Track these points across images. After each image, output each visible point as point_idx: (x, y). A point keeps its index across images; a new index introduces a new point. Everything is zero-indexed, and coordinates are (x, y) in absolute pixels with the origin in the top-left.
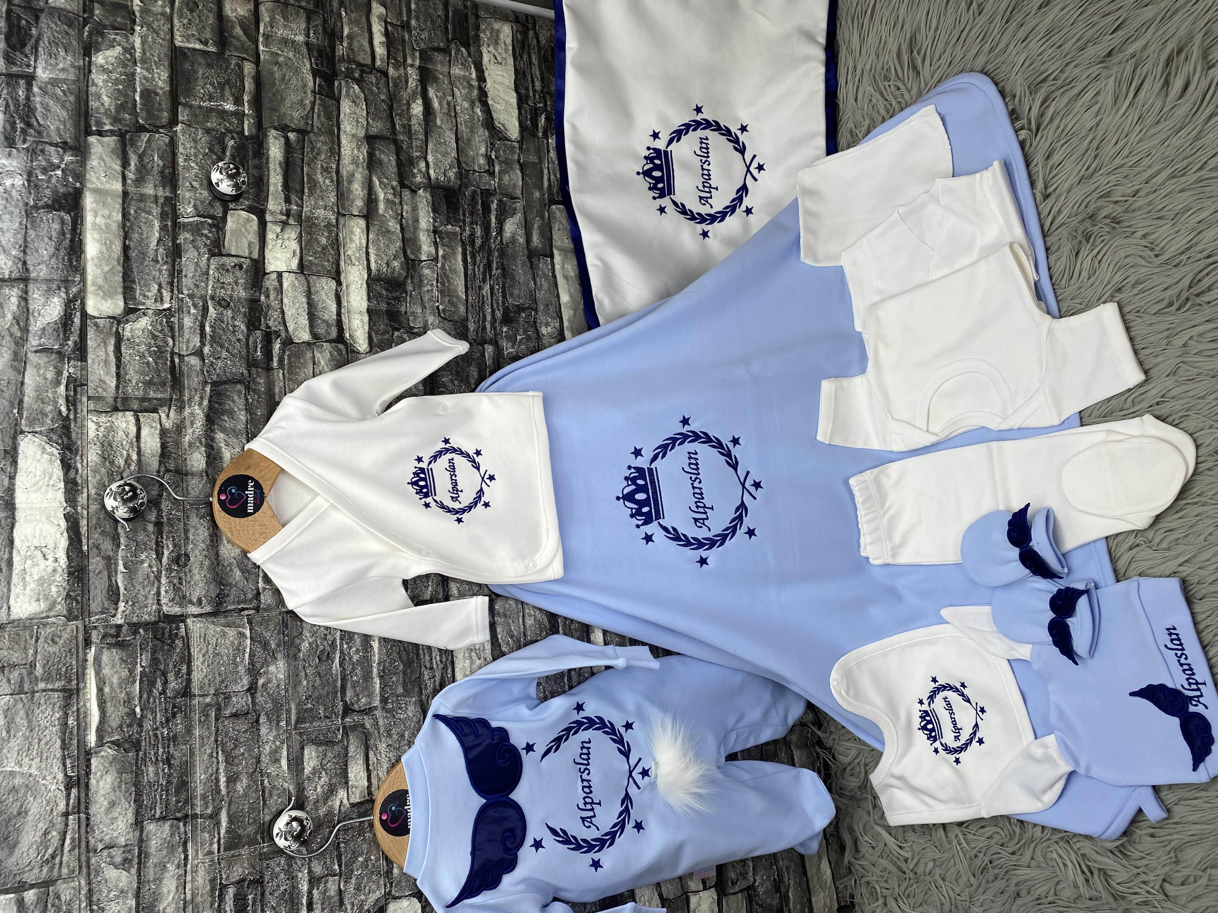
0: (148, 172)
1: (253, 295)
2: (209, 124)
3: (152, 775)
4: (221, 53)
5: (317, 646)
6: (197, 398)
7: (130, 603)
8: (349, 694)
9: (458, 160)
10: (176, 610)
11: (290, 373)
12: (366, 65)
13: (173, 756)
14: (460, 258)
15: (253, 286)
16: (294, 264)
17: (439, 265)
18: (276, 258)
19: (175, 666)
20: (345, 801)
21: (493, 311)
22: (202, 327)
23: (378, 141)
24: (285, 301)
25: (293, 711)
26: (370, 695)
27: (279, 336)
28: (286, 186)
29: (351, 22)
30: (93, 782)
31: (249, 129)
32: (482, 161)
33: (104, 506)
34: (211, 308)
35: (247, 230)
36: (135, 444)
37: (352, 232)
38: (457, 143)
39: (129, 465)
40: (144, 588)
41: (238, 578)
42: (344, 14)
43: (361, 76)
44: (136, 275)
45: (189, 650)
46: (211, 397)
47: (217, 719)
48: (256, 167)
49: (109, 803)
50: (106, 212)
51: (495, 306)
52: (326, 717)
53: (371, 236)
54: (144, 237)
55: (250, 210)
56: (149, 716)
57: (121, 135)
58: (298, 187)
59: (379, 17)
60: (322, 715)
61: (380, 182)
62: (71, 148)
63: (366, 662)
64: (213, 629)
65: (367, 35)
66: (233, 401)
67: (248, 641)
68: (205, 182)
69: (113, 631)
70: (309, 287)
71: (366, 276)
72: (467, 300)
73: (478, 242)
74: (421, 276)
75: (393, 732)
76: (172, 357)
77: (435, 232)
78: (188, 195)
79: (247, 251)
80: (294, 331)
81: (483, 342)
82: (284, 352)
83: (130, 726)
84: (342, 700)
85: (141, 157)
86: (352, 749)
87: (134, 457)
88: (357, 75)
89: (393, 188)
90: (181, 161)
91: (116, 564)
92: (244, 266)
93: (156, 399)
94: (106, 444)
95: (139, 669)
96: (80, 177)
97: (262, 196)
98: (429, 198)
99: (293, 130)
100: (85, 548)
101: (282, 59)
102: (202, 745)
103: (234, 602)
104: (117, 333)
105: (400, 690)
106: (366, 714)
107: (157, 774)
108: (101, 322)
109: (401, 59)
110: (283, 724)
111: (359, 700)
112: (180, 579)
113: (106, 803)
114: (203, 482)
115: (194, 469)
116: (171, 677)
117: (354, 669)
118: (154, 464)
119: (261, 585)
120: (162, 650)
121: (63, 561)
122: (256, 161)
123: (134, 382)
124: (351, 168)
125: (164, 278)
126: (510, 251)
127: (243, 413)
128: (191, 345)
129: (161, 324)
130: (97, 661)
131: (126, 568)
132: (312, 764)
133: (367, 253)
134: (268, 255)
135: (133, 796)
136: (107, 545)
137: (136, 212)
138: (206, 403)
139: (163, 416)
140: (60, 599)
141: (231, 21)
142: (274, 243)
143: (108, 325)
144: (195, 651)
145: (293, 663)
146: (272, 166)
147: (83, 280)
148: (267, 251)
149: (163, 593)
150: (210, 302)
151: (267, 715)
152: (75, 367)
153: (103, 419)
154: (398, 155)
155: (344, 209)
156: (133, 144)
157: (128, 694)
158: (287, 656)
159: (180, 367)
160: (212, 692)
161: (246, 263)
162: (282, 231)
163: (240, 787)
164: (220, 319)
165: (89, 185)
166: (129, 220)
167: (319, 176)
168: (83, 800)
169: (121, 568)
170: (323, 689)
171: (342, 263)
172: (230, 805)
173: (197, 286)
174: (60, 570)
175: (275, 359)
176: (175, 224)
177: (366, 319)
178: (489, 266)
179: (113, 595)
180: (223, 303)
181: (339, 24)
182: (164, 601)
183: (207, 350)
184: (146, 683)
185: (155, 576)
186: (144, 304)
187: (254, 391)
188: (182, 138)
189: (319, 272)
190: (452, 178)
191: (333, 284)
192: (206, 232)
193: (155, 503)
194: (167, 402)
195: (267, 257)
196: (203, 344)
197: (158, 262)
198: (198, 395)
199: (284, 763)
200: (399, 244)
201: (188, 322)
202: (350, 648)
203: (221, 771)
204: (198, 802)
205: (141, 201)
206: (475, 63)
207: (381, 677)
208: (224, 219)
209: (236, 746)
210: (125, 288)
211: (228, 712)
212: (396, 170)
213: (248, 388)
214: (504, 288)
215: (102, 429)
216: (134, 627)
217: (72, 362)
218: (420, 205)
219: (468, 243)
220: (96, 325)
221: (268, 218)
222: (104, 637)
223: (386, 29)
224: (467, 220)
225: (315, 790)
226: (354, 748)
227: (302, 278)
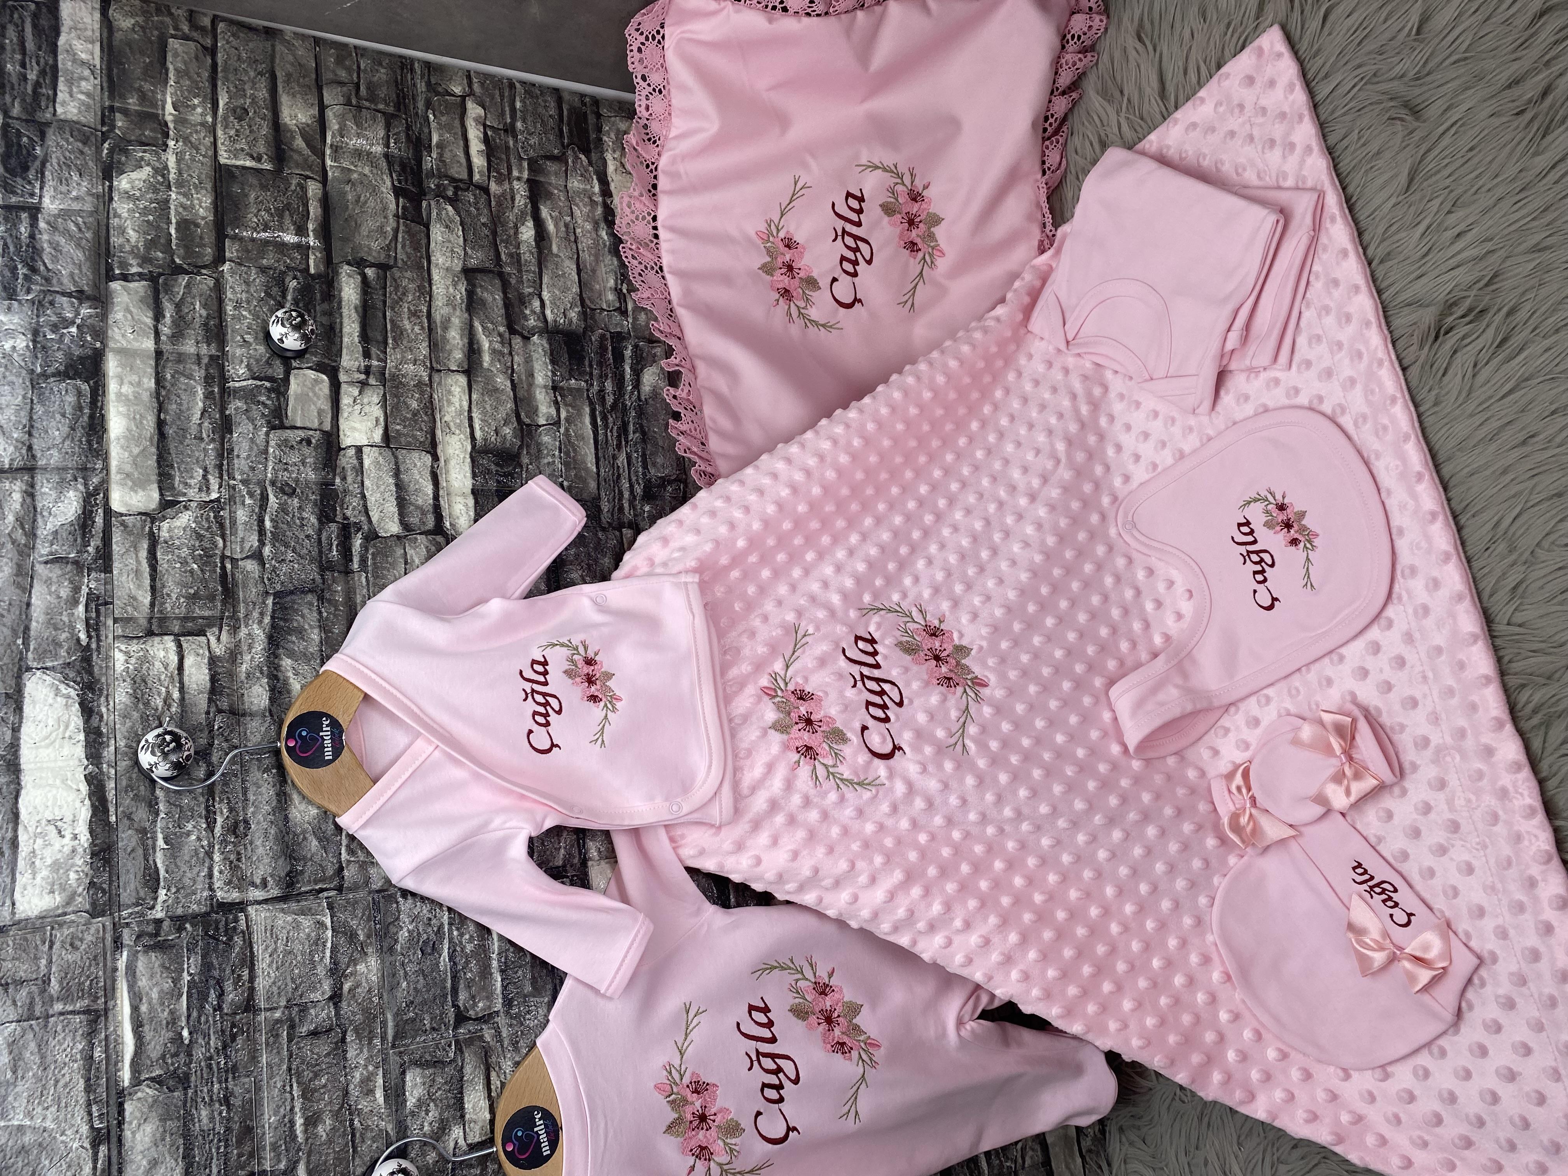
0: (188, 325)
1: (324, 478)
2: (265, 261)
3: (205, 1121)
4: (278, 171)
5: (419, 934)
6: (256, 614)
7: (174, 890)
8: (463, 996)
9: (581, 295)
10: (235, 896)
11: (376, 577)
12: (461, 181)
13: (232, 1094)
14: (587, 420)
15: (325, 466)
16: (377, 436)
17: (562, 430)
18: (354, 429)
19: (233, 972)
20: (461, 1142)
21: (631, 486)
22: (261, 521)
23: (479, 276)
24: (367, 483)
25: (390, 1024)
26: (490, 997)
27: (359, 529)
28: (365, 337)
29: (441, 127)
30: (127, 1134)
31: (316, 265)
32: (611, 296)
33: (137, 763)
34: (272, 498)
35: (315, 394)
36: (177, 678)
37: (449, 392)
38: (579, 274)
39: (169, 706)
40: (191, 867)
41: (313, 849)
42: (431, 117)
43: (455, 193)
44: (174, 457)
45: (251, 948)
46: (274, 611)
47: (290, 1040)
48: (324, 313)
49: (149, 1163)
50: (135, 378)
51: (634, 479)
52: (433, 1029)
53: (474, 396)
54: (184, 408)
55: (320, 368)
56: (200, 1041)
57: (152, 279)
58: (380, 338)
59: (476, 120)
60: (428, 1027)
61: (484, 328)
62: (88, 298)
63: (482, 952)
64: (283, 920)
65: (461, 143)
66: (303, 616)
67: (329, 933)
68: (261, 335)
69: (150, 929)
70: (396, 463)
71: (469, 448)
72: (598, 474)
73: (610, 400)
74: (539, 444)
75: (521, 1044)
76: (222, 563)
77: (555, 388)
78: (238, 352)
79: (316, 421)
80: (379, 522)
81: (620, 527)
82: (367, 550)
83: (175, 1055)
84: (454, 1006)
85: (178, 306)
86: (468, 1069)
87: (176, 695)
88: (450, 193)
89: (500, 335)
90: (229, 309)
91: (154, 839)
92: (314, 441)
93: (203, 618)
94: (138, 680)
95: (186, 978)
96: (100, 334)
97: (335, 349)
98: (547, 346)
99: (372, 265)
100: (113, 819)
101: (355, 176)
102: (271, 1077)
103: (309, 882)
104: (151, 534)
105: (528, 988)
106: (485, 1022)
107: (212, 1119)
108: (129, 520)
109: (504, 171)
110: (377, 1042)
111: (475, 1005)
112: (239, 853)
113: (145, 1163)
114: (267, 725)
115: (254, 708)
116: (228, 986)
117: (467, 962)
118: (202, 702)
119: (344, 856)
120: (215, 950)
121: (85, 838)
122: (325, 306)
123: (174, 596)
124: (445, 311)
125: (211, 460)
126: (650, 409)
127: (316, 631)
128: (247, 546)
129: (207, 519)
130: (131, 970)
131: (166, 843)
132: (416, 1094)
133: (470, 419)
134: (343, 425)
135: (181, 1151)
136: (141, 814)
137: (173, 376)
138: (267, 620)
139: (213, 640)
140: (80, 889)
141: (290, 131)
142: (350, 409)
143: (139, 525)
144: (259, 949)
145: (389, 959)
146: (345, 311)
147: (106, 468)
148: (341, 421)
149: (216, 873)
150: (269, 489)
151: (356, 1030)
152: (97, 580)
153: (134, 647)
154: (505, 293)
155: (438, 362)
156: (168, 290)
157: (172, 1012)
158: (381, 951)
159: (233, 574)
160: (283, 1003)
161: (316, 437)
162: (360, 393)
163: (322, 1131)
164: (283, 508)
165: (111, 344)
166: (164, 387)
167: (406, 322)
168: (114, 1160)
169: (161, 843)
170: (428, 991)
171: (439, 433)
172: (309, 1156)
173: (253, 469)
174: (81, 850)
175: (356, 560)
176: (224, 390)
177: (471, 502)
178: (623, 430)
179: (152, 881)
180: (287, 490)
181: (426, 130)
182: (217, 885)
183: (267, 551)
184: (195, 996)
185: (206, 853)
186: (185, 494)
187: (329, 601)
188: (230, 280)
189: (409, 444)
190: (575, 320)
191: (428, 459)
192: (263, 399)
193: (203, 754)
194: (217, 622)
195: (341, 427)
196: (262, 543)
197: (202, 439)
198: (258, 610)
199: (379, 1095)
200: (510, 405)
201: (242, 515)
202: (461, 935)
203: (297, 1109)
204: (268, 1155)
205: (179, 361)
206: (597, 173)
207: (502, 971)
208: (286, 380)
209: (316, 1075)
210: (160, 475)
211: (304, 1030)
212: (503, 311)
213: (321, 599)
214: (644, 455)
215: (133, 661)
216: (179, 922)
217: (93, 575)
218: (535, 356)
219: (597, 401)
220: (123, 524)
221: (343, 377)
222: (139, 937)
223: (485, 134)
224: (595, 372)
225: (421, 1129)
226: (471, 1069)
227: (387, 453)
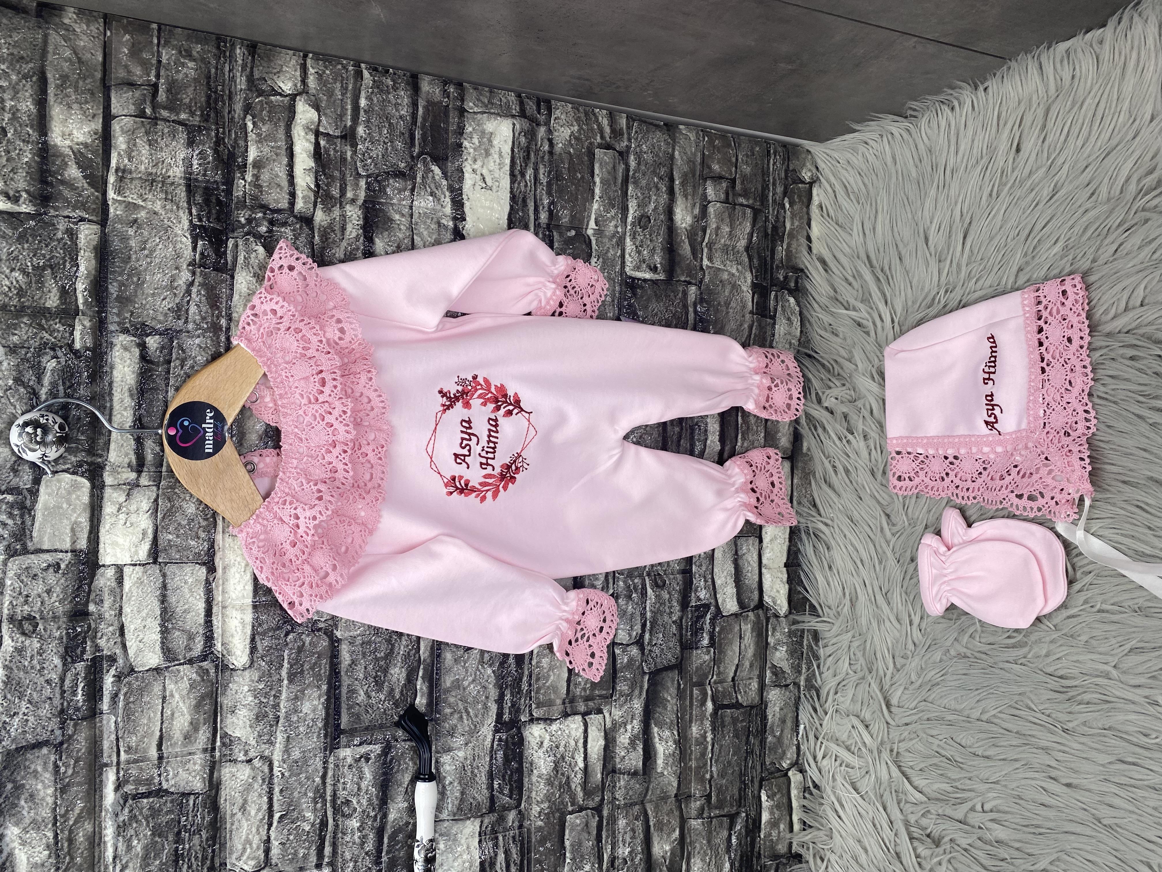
1: (76, 605)
2: (15, 338)
11: (127, 720)
12: (279, 211)
15: (77, 592)
16: (143, 552)
24: (127, 608)
27: (112, 664)
28: (138, 426)
29: (261, 140)
31: (83, 338)
35: (70, 506)
42: (250, 125)
43: (270, 229)
55: (78, 472)
59: (307, 128)
65: (285, 161)
66: (36, 774)
70: (164, 582)
79: (68, 540)
80: (137, 653)
82: (120, 688)
88: (263, 229)
92: (63, 566)
97: (100, 443)
99: (154, 333)
101: (143, 214)
109: (335, 192)
122: (94, 388)
134: (103, 540)
141: (62, 155)
142: (114, 519)
146: (116, 396)
148: (103, 531)
161: (67, 560)
162: (127, 498)
164: (20, 651)
175: (105, 701)
180: (25, 628)
181: (242, 143)
187: (69, 754)
189: (182, 557)
191: (202, 572)
206: (451, 189)
208: (34, 493)
213: (59, 752)
221: (108, 479)
223: (317, 144)
227: (154, 570)
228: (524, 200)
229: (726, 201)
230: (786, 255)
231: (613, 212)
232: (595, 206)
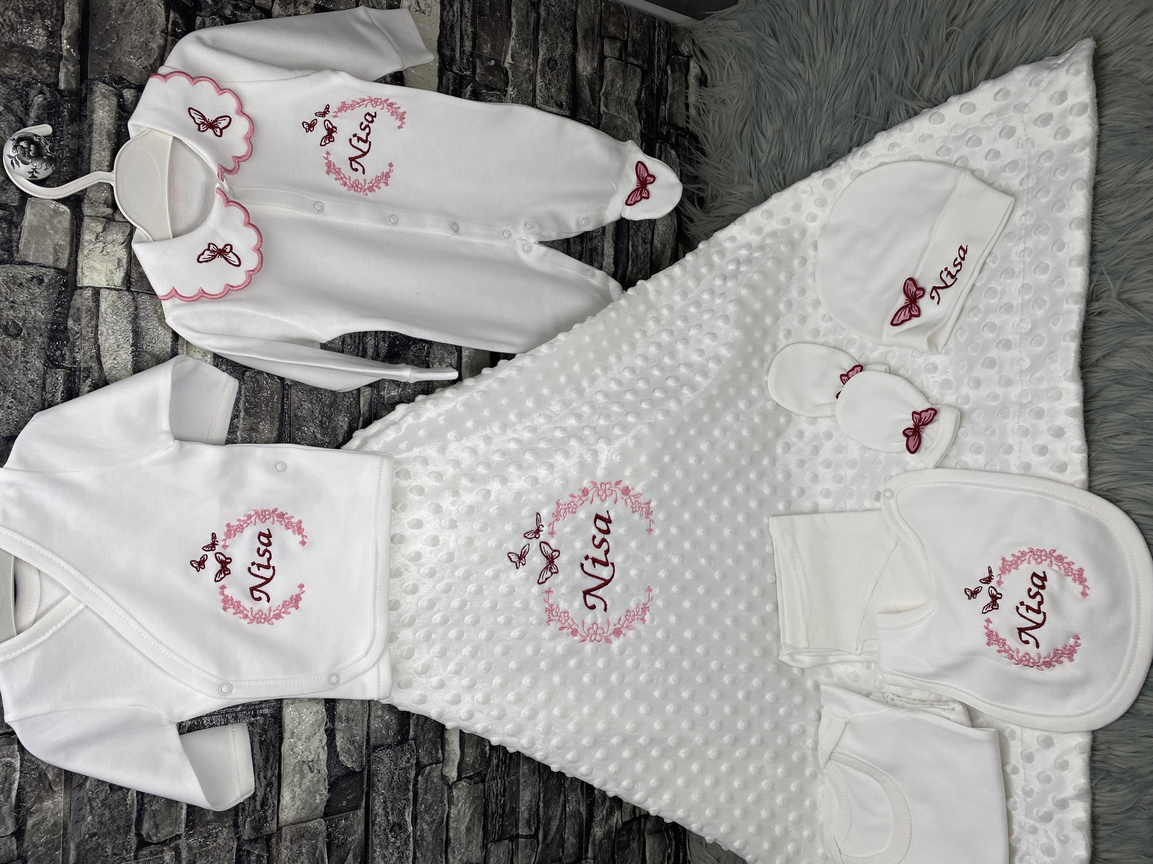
1: (56, 319)
2: (6, 70)
15: (58, 305)
16: (118, 278)
18: (92, 268)
24: (102, 328)
27: (89, 376)
31: (67, 81)
35: (53, 227)
48: (73, 136)
67: (17, 775)
70: (136, 308)
79: (51, 257)
80: (111, 369)
84: (137, 834)
92: (46, 280)
99: (131, 87)
106: (167, 845)
111: (158, 832)
122: (74, 128)
134: (83, 262)
142: (91, 247)
145: (76, 795)
146: (96, 137)
148: (80, 257)
158: (69, 788)
161: (49, 275)
162: (104, 229)
164: (5, 350)
170: (113, 823)
180: (10, 332)
195: (80, 264)
208: (21, 210)
221: (87, 210)
227: (127, 297)
228: (452, 28)
229: (620, 59)
230: (669, 114)
231: (526, 51)
232: (512, 43)
